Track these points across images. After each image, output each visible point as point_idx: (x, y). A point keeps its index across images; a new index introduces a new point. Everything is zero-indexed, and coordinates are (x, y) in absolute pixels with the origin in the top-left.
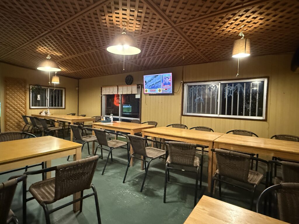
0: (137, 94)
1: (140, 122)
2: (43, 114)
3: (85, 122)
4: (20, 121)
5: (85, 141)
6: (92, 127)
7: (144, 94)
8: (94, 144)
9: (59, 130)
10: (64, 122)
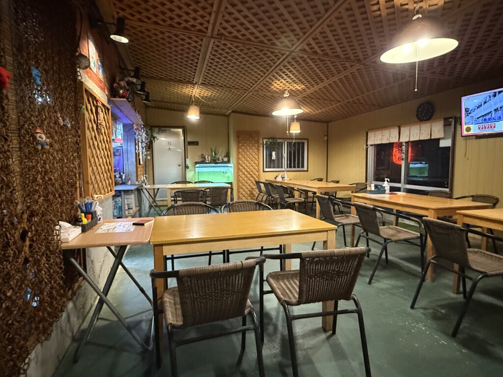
0: (443, 139)
1: (450, 196)
2: (279, 179)
3: (338, 193)
4: (252, 189)
5: (340, 223)
6: (350, 201)
7: (462, 136)
8: (353, 230)
9: (300, 203)
10: (307, 192)
